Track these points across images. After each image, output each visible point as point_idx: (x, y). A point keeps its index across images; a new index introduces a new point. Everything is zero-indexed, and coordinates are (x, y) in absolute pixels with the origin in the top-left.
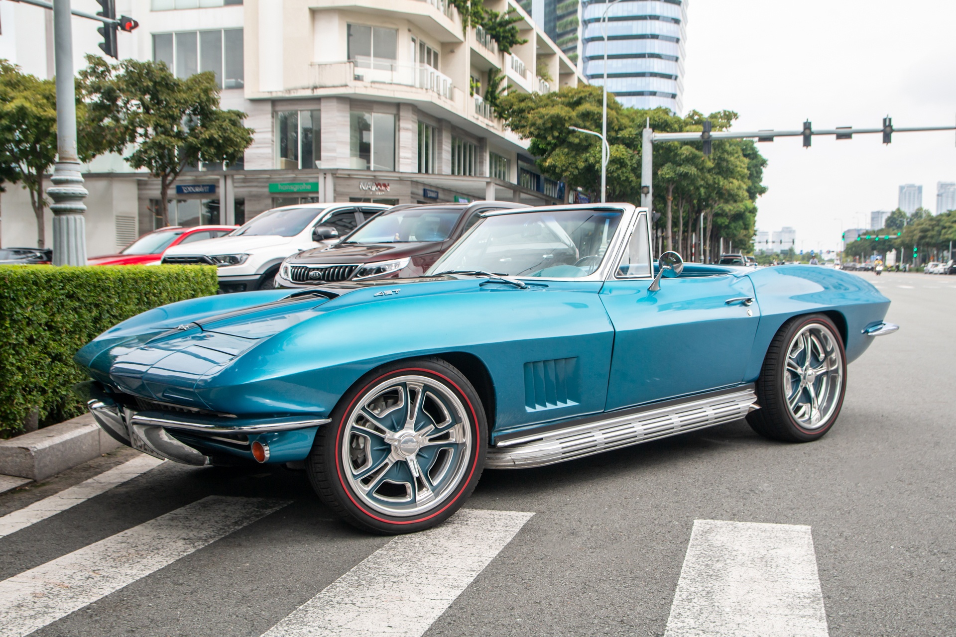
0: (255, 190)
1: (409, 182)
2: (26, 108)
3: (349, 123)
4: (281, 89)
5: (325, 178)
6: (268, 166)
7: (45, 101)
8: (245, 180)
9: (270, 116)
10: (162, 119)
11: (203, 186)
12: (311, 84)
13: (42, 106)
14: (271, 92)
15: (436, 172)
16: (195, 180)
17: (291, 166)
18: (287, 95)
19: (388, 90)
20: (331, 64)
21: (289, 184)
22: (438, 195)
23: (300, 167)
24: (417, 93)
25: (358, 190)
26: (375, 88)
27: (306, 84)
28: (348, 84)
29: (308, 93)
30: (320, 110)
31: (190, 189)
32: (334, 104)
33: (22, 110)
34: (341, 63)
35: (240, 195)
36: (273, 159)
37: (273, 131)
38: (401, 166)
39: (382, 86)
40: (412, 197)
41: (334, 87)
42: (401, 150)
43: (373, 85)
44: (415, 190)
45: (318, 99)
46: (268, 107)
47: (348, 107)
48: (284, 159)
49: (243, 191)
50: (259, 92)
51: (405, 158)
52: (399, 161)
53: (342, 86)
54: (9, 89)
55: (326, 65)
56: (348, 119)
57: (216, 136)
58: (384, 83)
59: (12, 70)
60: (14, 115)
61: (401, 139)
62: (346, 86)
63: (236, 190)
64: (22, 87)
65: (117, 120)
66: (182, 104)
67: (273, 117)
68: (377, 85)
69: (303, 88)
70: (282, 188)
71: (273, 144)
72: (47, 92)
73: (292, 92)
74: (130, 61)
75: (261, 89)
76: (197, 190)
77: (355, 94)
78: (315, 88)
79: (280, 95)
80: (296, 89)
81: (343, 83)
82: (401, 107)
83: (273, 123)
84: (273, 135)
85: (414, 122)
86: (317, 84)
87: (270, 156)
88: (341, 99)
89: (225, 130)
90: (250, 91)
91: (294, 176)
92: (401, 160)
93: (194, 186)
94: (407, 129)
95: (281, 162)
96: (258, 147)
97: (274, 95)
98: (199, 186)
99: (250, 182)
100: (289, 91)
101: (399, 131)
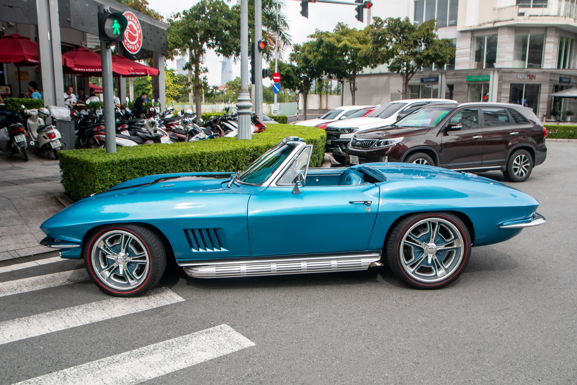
0: (459, 80)
1: (549, 74)
2: (347, 45)
3: (513, 41)
4: (477, 24)
5: (494, 73)
6: (466, 67)
7: (357, 40)
8: (454, 75)
9: (470, 39)
10: (404, 47)
11: (434, 78)
12: (493, 20)
13: (355, 43)
14: (471, 27)
15: (571, 67)
16: (430, 75)
17: (480, 66)
18: (479, 28)
19: (539, 20)
20: (505, 8)
21: (478, 77)
22: (570, 80)
23: (484, 67)
24: (558, 20)
25: (516, 79)
26: (530, 19)
27: (490, 20)
28: (514, 18)
29: (491, 25)
30: (497, 35)
31: (427, 80)
32: (505, 31)
33: (345, 45)
34: (511, 6)
35: (451, 83)
36: (470, 63)
37: (471, 48)
38: (544, 65)
39: (535, 18)
40: (550, 83)
41: (506, 21)
42: (545, 55)
43: (530, 18)
44: (553, 78)
45: (496, 29)
46: (469, 35)
47: (514, 32)
48: (476, 62)
49: (452, 81)
50: (465, 27)
51: (547, 59)
52: (543, 61)
53: (510, 20)
54: (342, 36)
55: (502, 8)
56: (513, 39)
57: (430, 54)
58: (537, 16)
59: (345, 27)
60: (342, 48)
61: (546, 49)
62: (513, 20)
63: (448, 80)
64: (348, 35)
65: (387, 48)
66: (415, 38)
67: (471, 40)
68: (532, 18)
69: (489, 23)
70: (473, 79)
71: (470, 55)
72: (358, 36)
73: (482, 25)
74: (390, 18)
75: (466, 25)
76: (431, 80)
77: (517, 24)
78: (495, 22)
79: (475, 28)
80: (484, 24)
81: (511, 18)
82: (548, 29)
83: (471, 43)
84: (471, 50)
85: (556, 37)
86: (497, 20)
87: (469, 61)
88: (509, 27)
89: (436, 50)
90: (461, 26)
91: (480, 72)
92: (545, 61)
93: (429, 78)
94: (550, 42)
95: (475, 64)
96: (462, 57)
97: (472, 28)
98: (432, 78)
99: (457, 76)
100: (480, 25)
101: (545, 43)
